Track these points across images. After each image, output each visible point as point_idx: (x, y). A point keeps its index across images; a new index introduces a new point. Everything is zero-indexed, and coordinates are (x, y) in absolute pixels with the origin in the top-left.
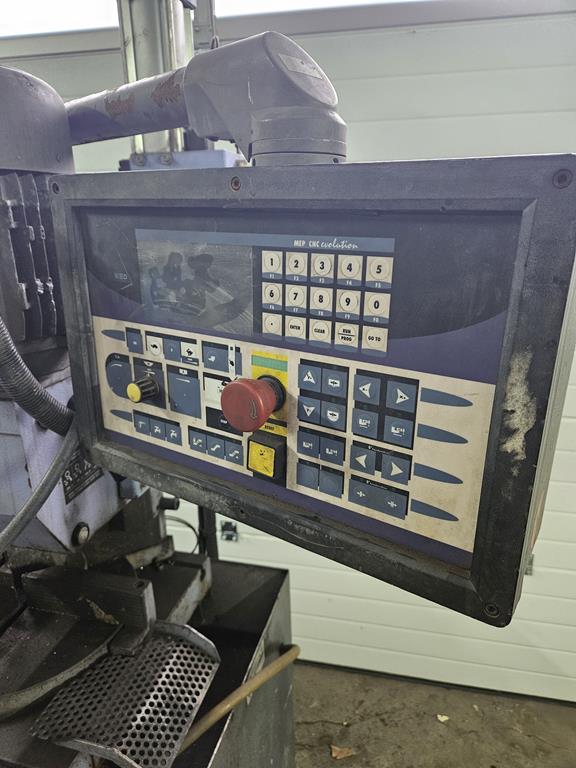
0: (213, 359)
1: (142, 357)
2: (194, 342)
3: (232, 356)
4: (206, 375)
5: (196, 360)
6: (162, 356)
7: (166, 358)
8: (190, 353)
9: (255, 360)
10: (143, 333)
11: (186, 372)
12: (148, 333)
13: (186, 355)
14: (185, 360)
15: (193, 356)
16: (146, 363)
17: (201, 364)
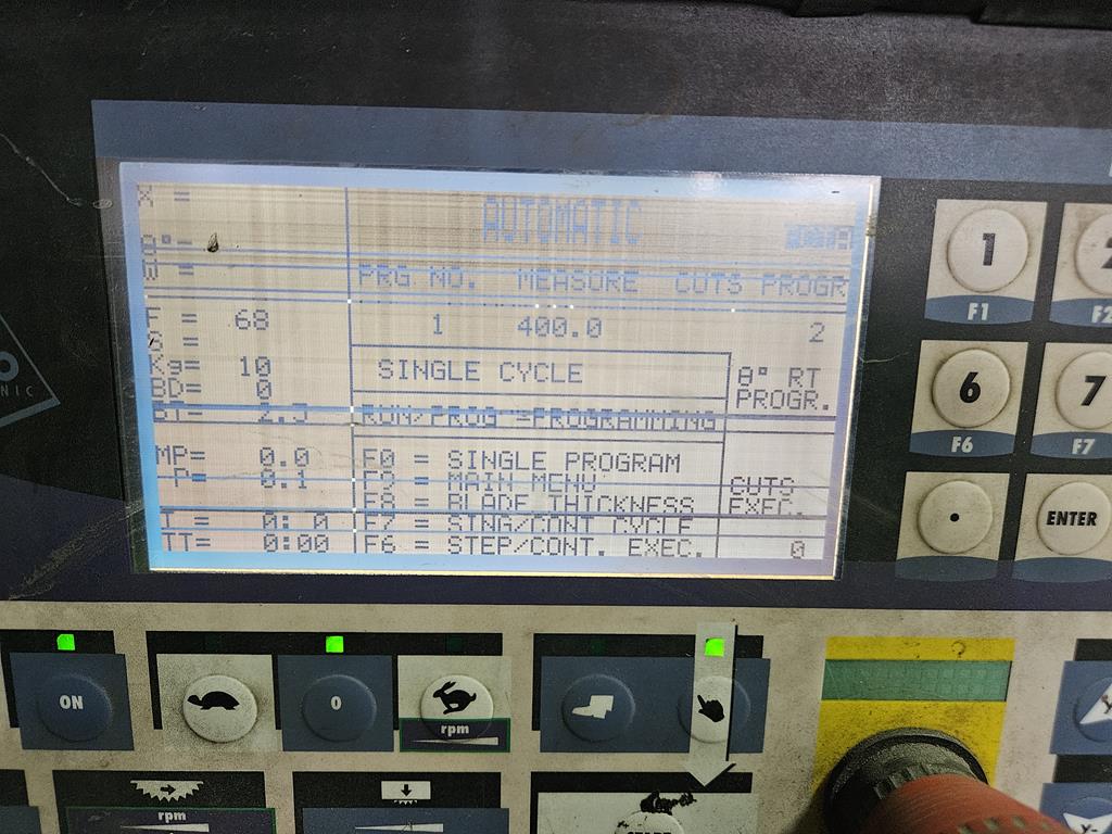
0: (600, 706)
1: (120, 761)
2: (489, 644)
3: (713, 678)
4: (544, 782)
5: (499, 729)
6: (268, 739)
7: (289, 745)
8: (463, 699)
9: (845, 679)
10: (132, 648)
11: (422, 790)
12: (161, 642)
13: (435, 710)
14: (423, 734)
15: (471, 712)
16: (152, 788)
17: (525, 738)
